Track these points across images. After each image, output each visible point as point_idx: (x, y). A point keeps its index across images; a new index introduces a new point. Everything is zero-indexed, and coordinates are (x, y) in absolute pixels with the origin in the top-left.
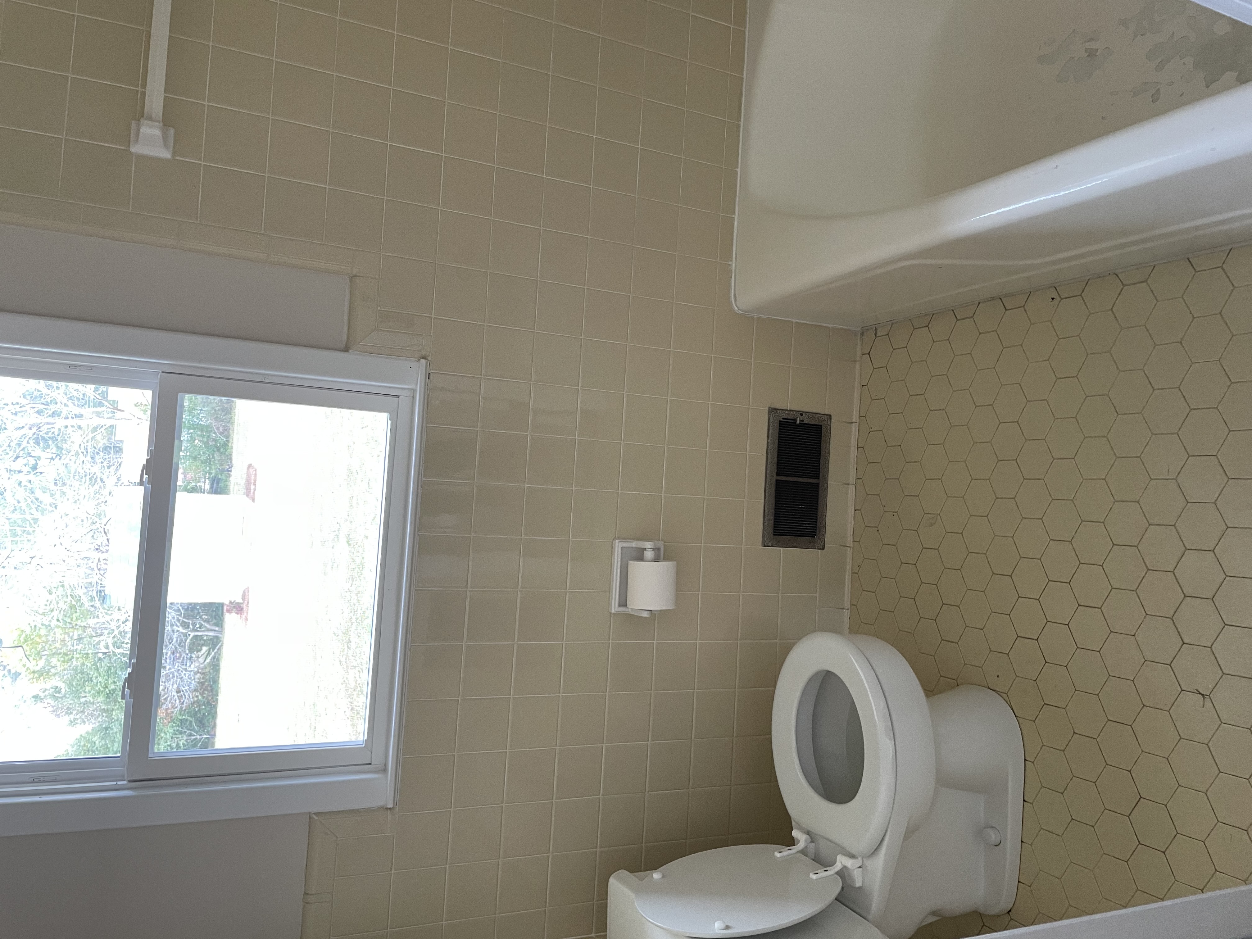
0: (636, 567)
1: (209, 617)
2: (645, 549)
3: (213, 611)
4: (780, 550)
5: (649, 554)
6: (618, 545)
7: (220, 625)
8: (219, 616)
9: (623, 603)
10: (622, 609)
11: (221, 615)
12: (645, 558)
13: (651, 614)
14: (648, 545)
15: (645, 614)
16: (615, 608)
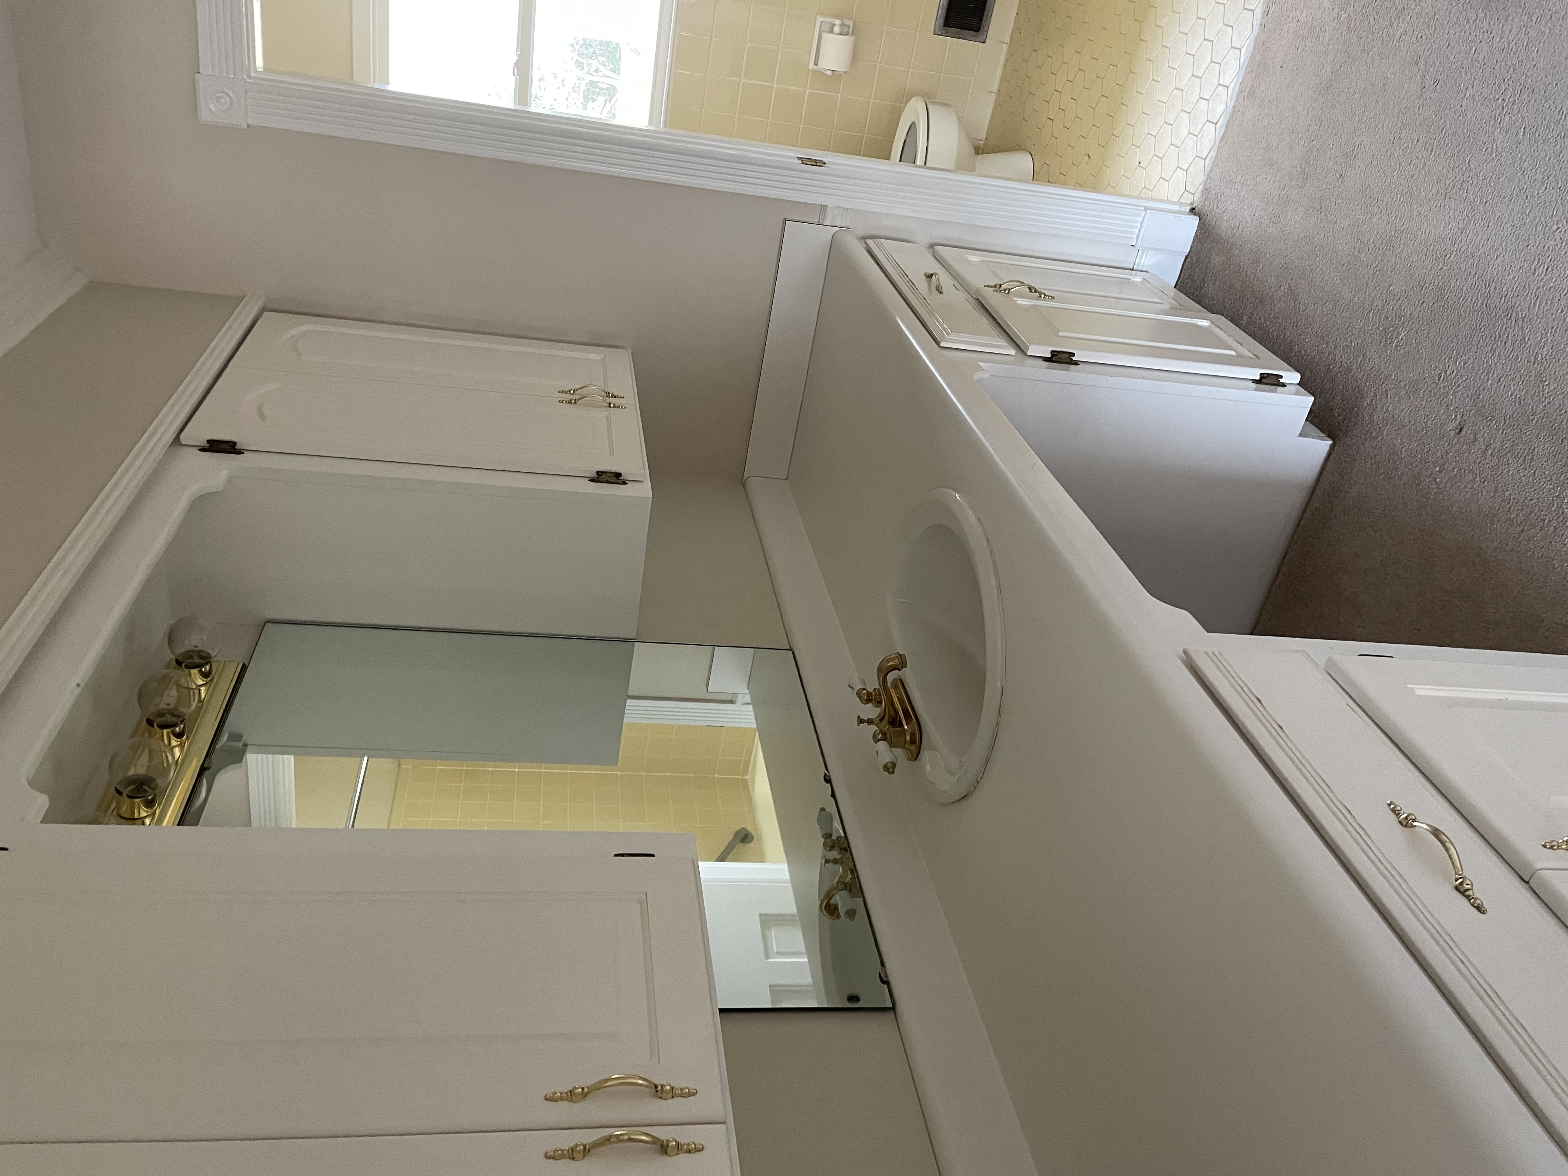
0: (826, 36)
1: (606, 60)
2: (835, 25)
3: (609, 52)
4: (948, 39)
5: (837, 29)
6: (820, 19)
7: (617, 72)
8: (616, 60)
9: (816, 64)
10: (816, 67)
11: (618, 59)
12: (834, 32)
13: (833, 73)
14: (838, 22)
15: (829, 73)
16: (811, 66)
